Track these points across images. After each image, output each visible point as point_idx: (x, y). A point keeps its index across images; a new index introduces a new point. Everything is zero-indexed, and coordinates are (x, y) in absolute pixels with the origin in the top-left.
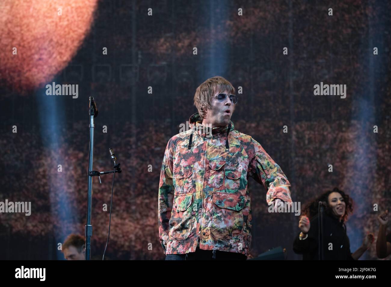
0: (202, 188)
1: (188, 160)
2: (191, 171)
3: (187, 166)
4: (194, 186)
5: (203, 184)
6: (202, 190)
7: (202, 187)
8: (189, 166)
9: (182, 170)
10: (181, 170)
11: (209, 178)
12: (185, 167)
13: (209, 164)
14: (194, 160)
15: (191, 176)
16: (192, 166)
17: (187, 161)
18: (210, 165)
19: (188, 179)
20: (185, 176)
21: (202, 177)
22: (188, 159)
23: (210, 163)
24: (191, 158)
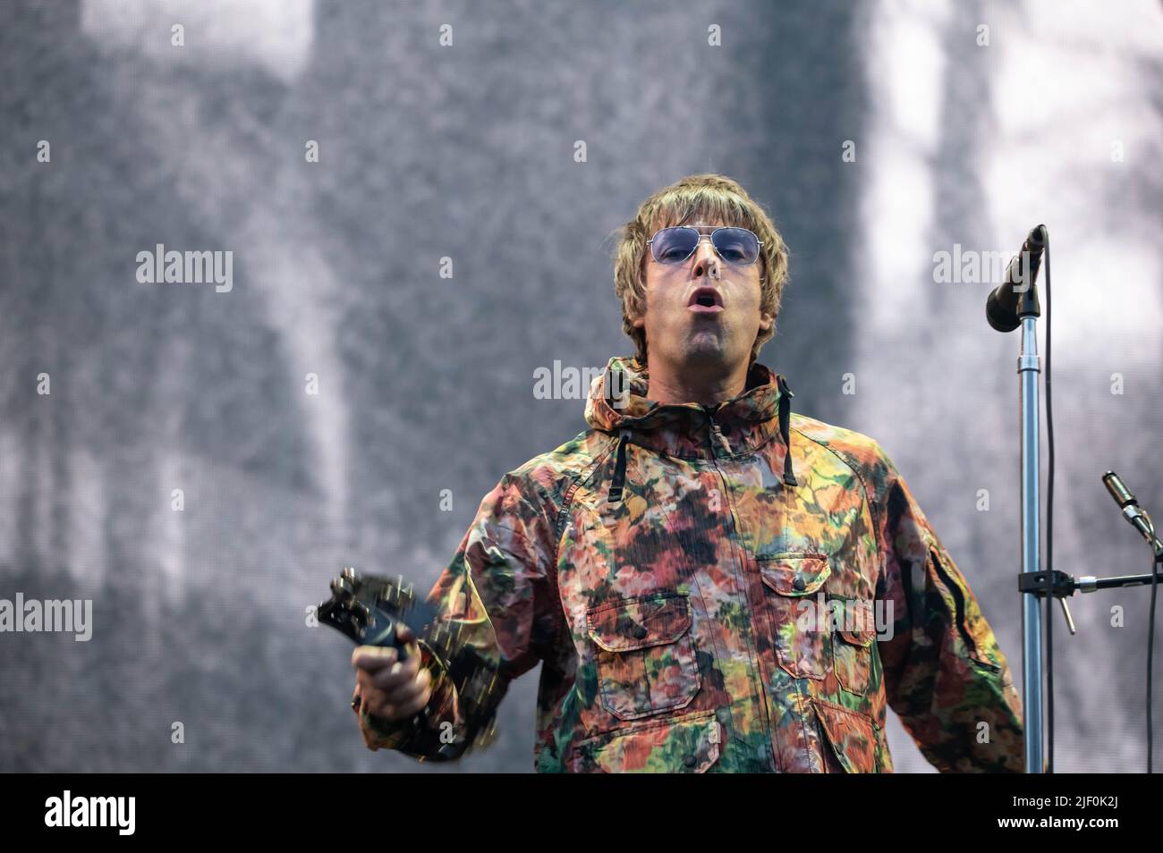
0: (759, 681)
1: (654, 566)
2: (683, 612)
3: (654, 590)
4: (718, 678)
5: (755, 666)
6: (760, 689)
7: (754, 678)
8: (669, 593)
9: (633, 612)
10: (623, 611)
11: (777, 637)
12: (646, 599)
13: (759, 571)
14: (686, 564)
15: (686, 634)
16: (681, 590)
17: (649, 569)
18: (765, 576)
19: (674, 651)
20: (653, 637)
21: (744, 635)
22: (650, 562)
23: (763, 570)
24: (667, 555)
